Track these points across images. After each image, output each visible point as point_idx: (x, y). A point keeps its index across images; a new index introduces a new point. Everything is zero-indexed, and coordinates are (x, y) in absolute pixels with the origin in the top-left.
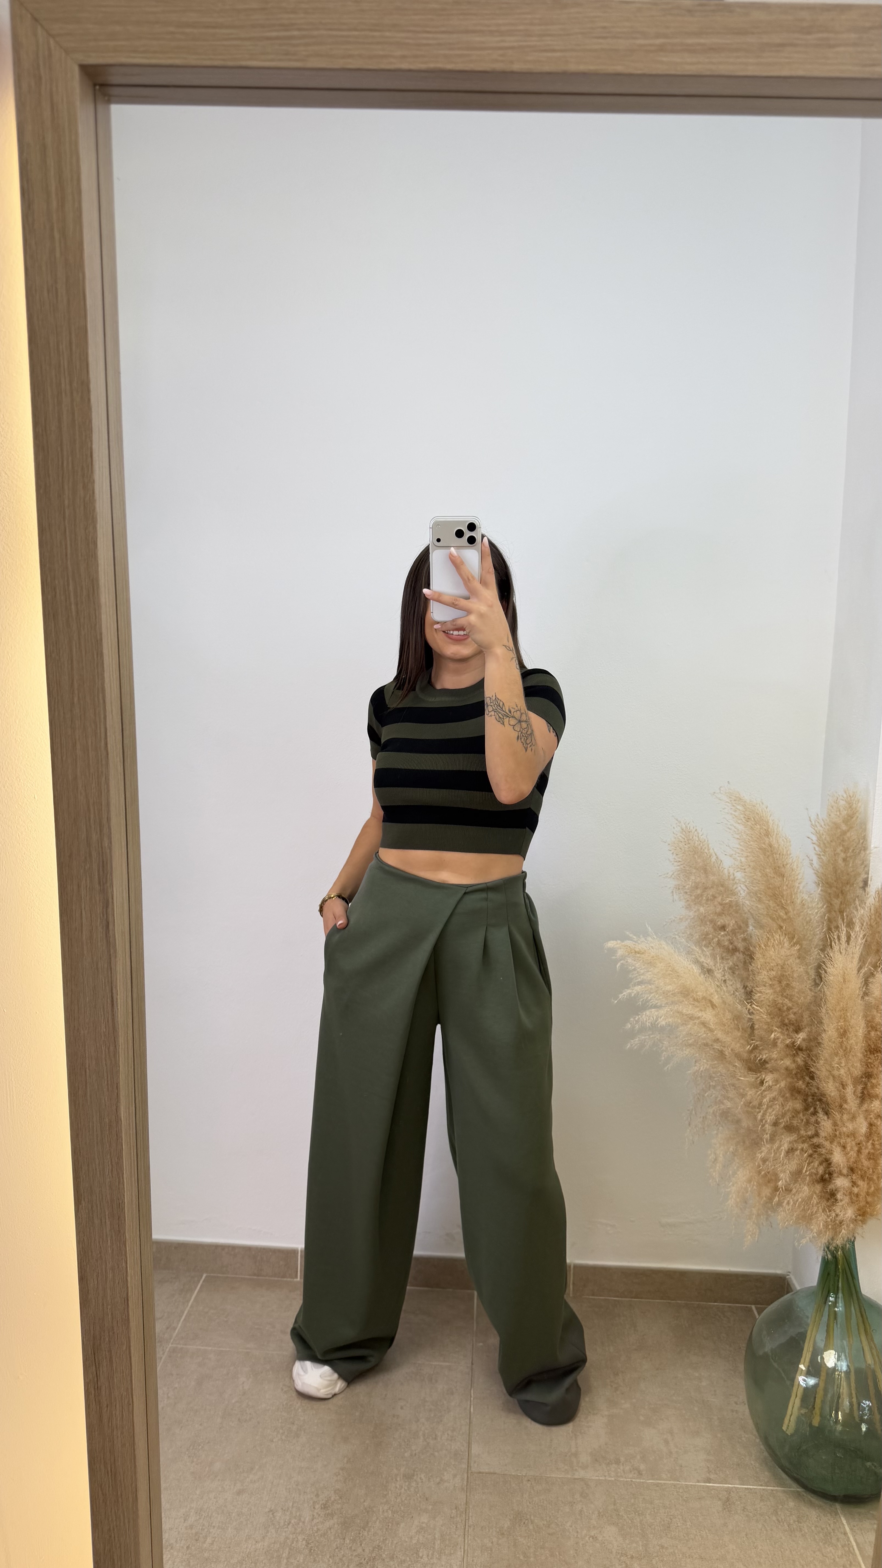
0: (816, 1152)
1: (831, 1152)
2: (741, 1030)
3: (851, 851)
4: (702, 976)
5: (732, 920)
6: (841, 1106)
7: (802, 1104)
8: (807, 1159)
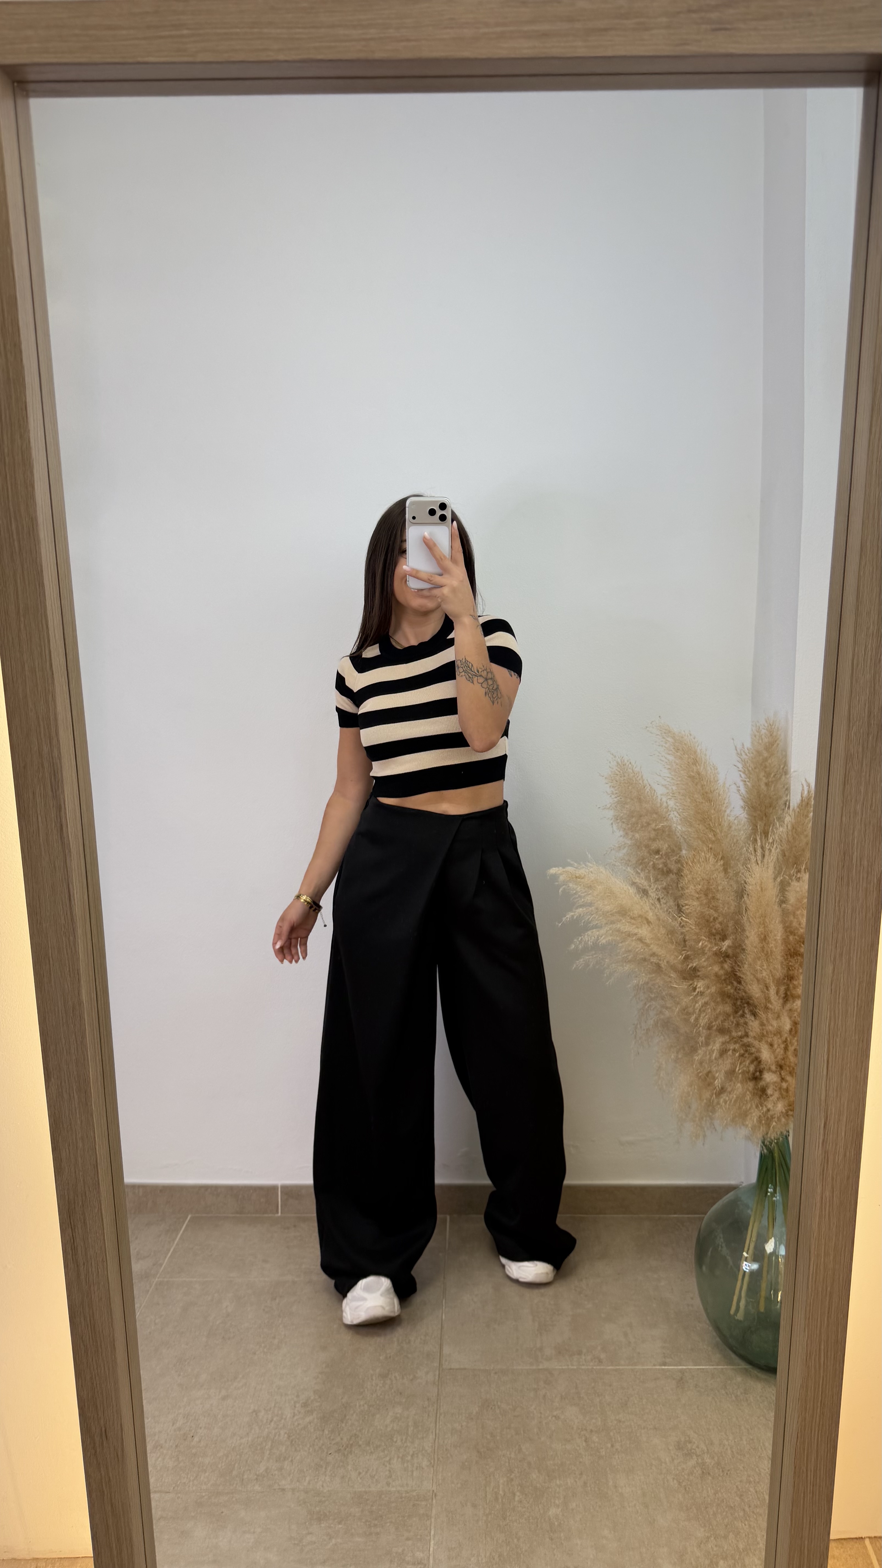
0: (746, 1051)
1: (759, 1051)
2: (675, 943)
3: (772, 776)
4: (637, 896)
5: (665, 843)
6: (767, 1008)
7: (733, 1008)
8: (739, 1058)
